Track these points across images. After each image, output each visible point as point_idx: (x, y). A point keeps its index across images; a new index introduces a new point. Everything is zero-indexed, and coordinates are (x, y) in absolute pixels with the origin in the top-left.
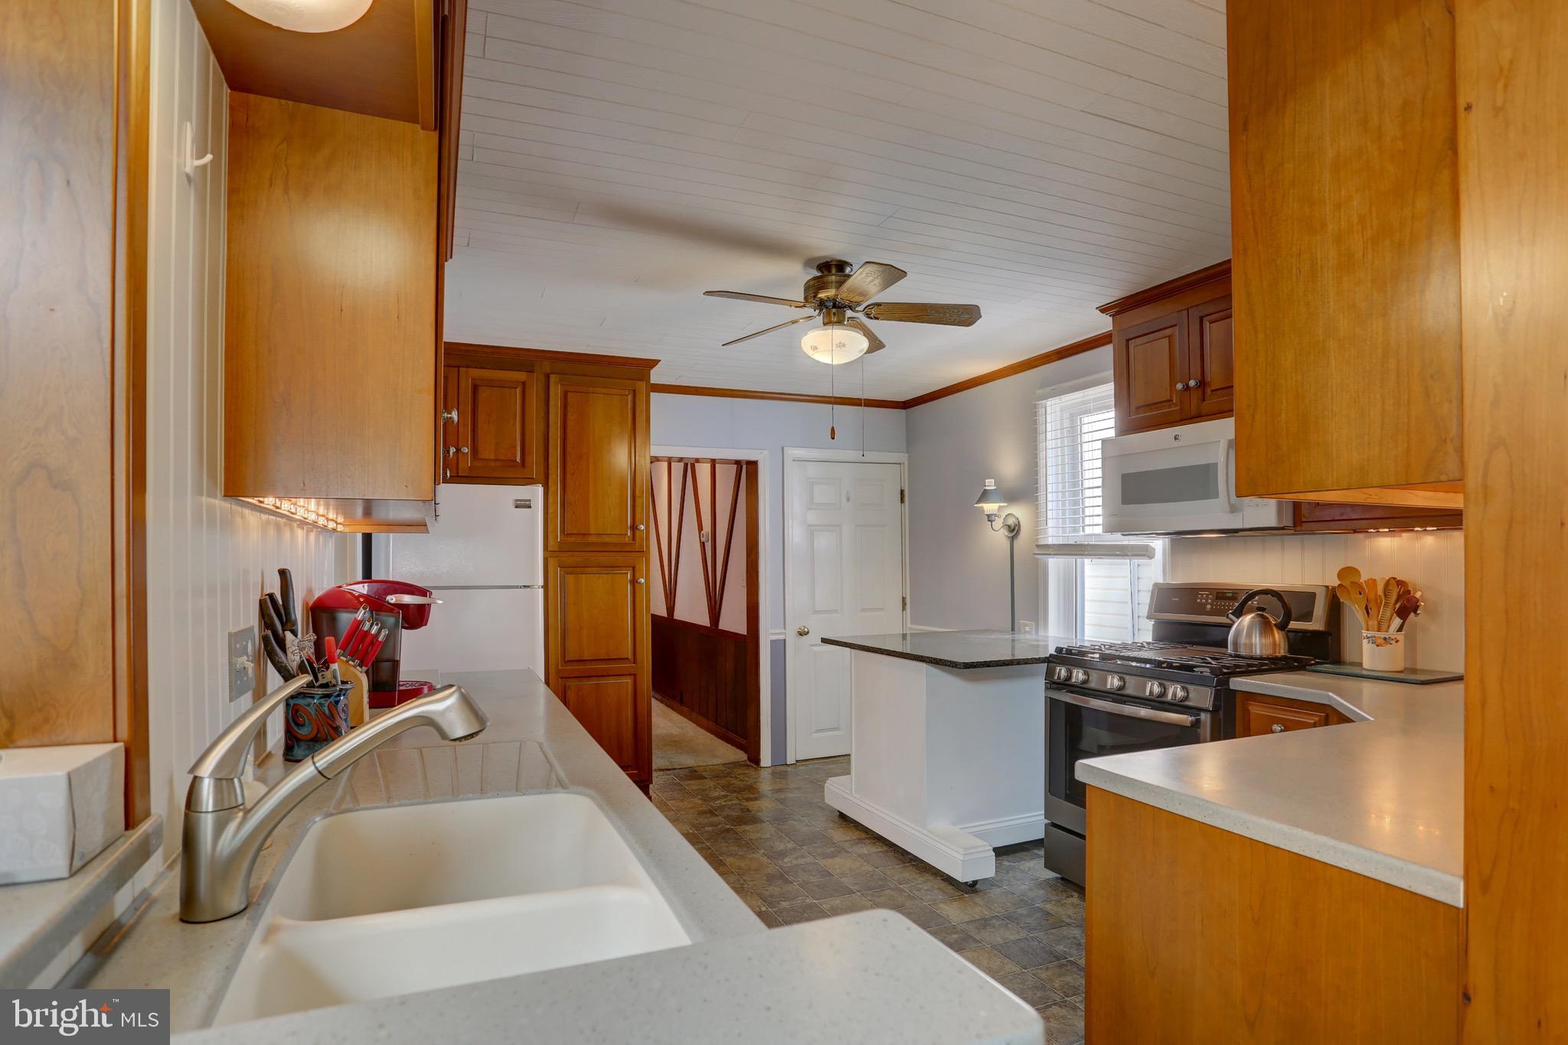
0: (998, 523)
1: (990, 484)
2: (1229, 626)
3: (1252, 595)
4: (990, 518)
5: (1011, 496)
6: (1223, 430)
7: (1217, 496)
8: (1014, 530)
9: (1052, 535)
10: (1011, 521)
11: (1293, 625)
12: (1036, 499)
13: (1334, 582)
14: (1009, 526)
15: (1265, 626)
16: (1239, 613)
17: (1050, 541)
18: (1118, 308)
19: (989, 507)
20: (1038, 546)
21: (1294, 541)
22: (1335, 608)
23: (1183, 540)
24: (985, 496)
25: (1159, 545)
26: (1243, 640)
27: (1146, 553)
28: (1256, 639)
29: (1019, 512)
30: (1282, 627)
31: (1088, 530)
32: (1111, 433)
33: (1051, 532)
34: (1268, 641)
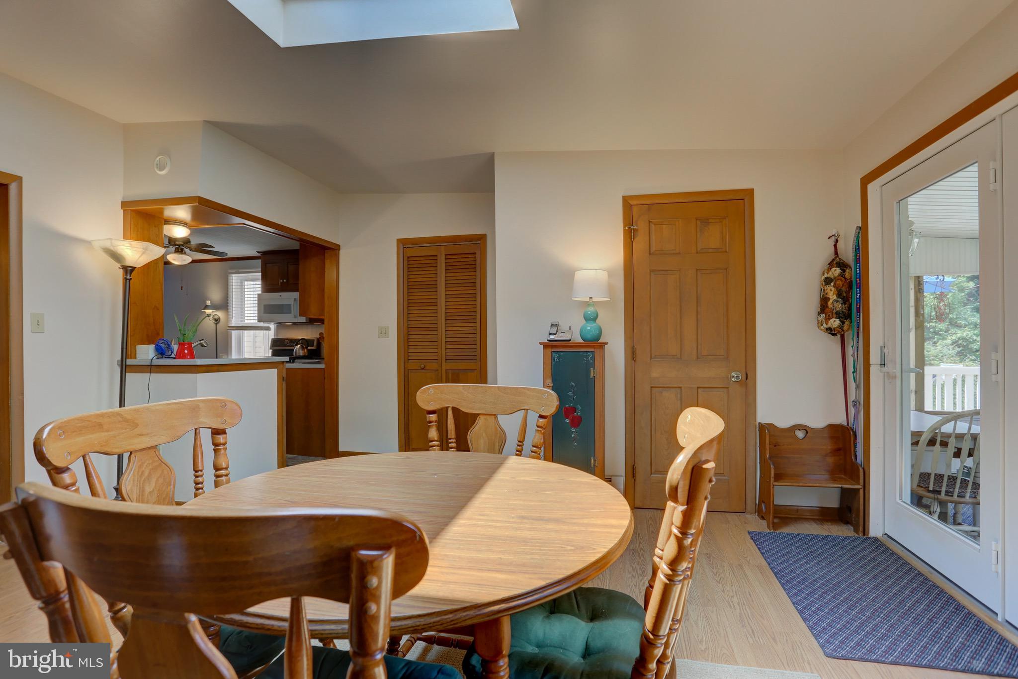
0: (211, 317)
1: (208, 303)
2: (293, 350)
3: (299, 340)
4: (209, 316)
5: (216, 307)
6: (296, 295)
7: (291, 313)
8: (217, 321)
9: (234, 323)
10: (216, 317)
11: (309, 348)
12: (228, 309)
13: (318, 337)
14: (215, 319)
15: (303, 348)
16: (296, 345)
17: (233, 325)
18: (265, 253)
19: (208, 311)
20: (229, 327)
21: (310, 326)
22: (319, 344)
23: (280, 325)
24: (206, 307)
25: (272, 326)
26: (297, 352)
27: (268, 329)
28: (301, 351)
29: (220, 314)
30: (307, 348)
31: (246, 322)
32: (260, 292)
33: (233, 321)
34: (303, 352)
